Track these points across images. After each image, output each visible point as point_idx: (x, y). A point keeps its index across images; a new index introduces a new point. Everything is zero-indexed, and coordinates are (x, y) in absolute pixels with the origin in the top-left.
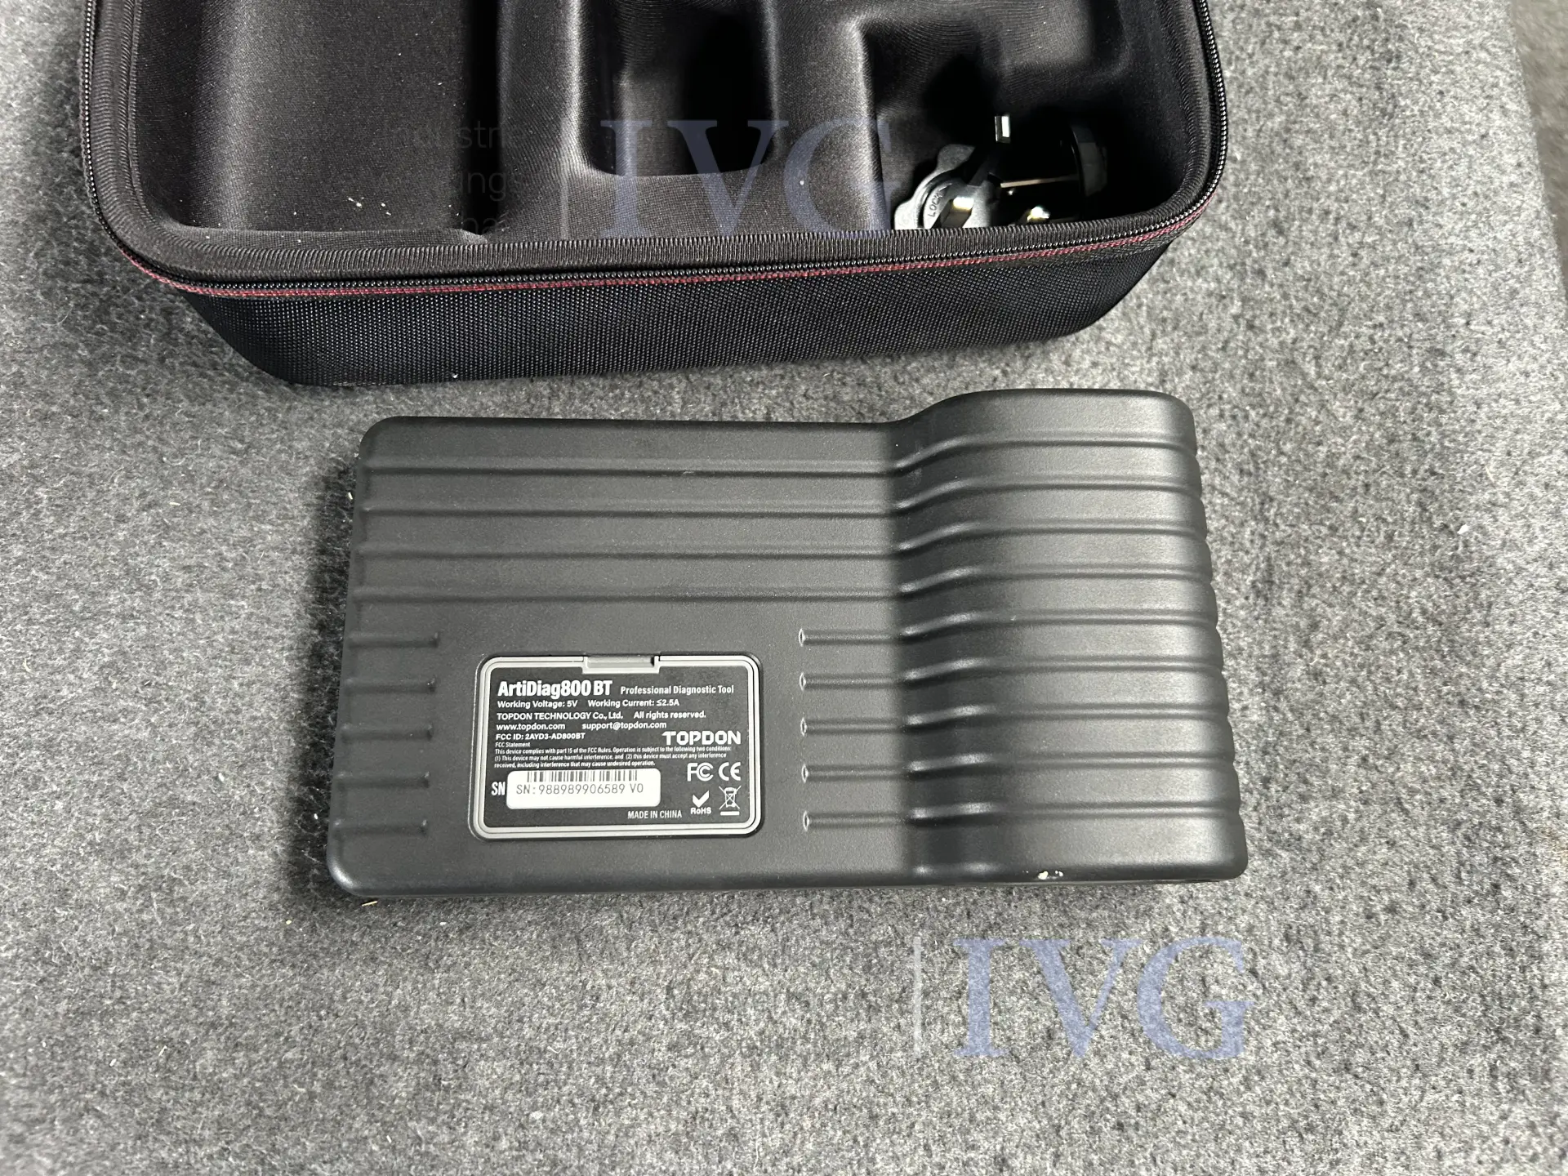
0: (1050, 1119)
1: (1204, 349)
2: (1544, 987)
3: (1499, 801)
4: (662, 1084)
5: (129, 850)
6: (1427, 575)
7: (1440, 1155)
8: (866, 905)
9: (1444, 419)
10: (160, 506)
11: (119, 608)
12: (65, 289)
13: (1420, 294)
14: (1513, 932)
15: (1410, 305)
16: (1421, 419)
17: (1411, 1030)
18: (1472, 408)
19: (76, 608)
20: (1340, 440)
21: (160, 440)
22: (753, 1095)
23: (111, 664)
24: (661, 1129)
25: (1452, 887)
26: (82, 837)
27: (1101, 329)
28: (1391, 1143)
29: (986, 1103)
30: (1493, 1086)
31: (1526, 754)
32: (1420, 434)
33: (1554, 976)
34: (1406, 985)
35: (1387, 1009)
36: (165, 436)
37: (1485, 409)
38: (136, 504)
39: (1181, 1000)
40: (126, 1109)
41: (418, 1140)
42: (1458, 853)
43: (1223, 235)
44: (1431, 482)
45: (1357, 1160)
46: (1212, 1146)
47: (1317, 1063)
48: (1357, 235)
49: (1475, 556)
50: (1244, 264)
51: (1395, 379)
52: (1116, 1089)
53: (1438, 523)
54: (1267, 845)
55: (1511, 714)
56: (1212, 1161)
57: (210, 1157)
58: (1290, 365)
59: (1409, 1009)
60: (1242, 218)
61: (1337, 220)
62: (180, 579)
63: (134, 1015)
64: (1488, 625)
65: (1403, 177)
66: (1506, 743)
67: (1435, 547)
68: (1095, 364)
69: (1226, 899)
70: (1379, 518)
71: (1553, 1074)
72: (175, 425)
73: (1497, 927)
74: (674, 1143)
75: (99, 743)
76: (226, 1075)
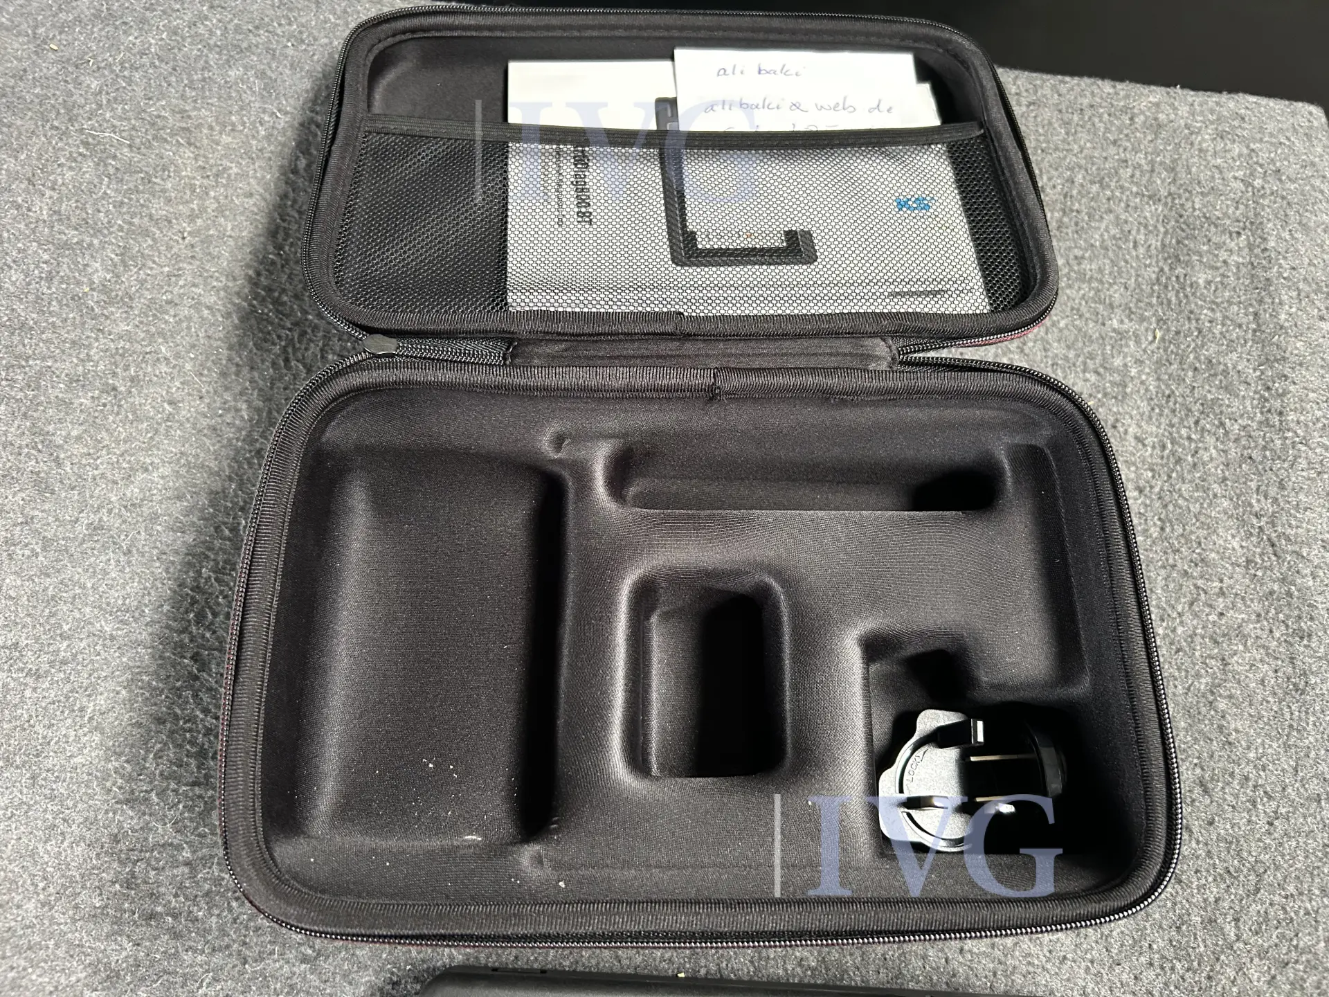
12: (177, 791)
15: (1317, 880)
21: (244, 943)
36: (248, 940)
48: (1273, 804)
51: (1303, 951)
58: (1212, 923)
61: (1256, 787)
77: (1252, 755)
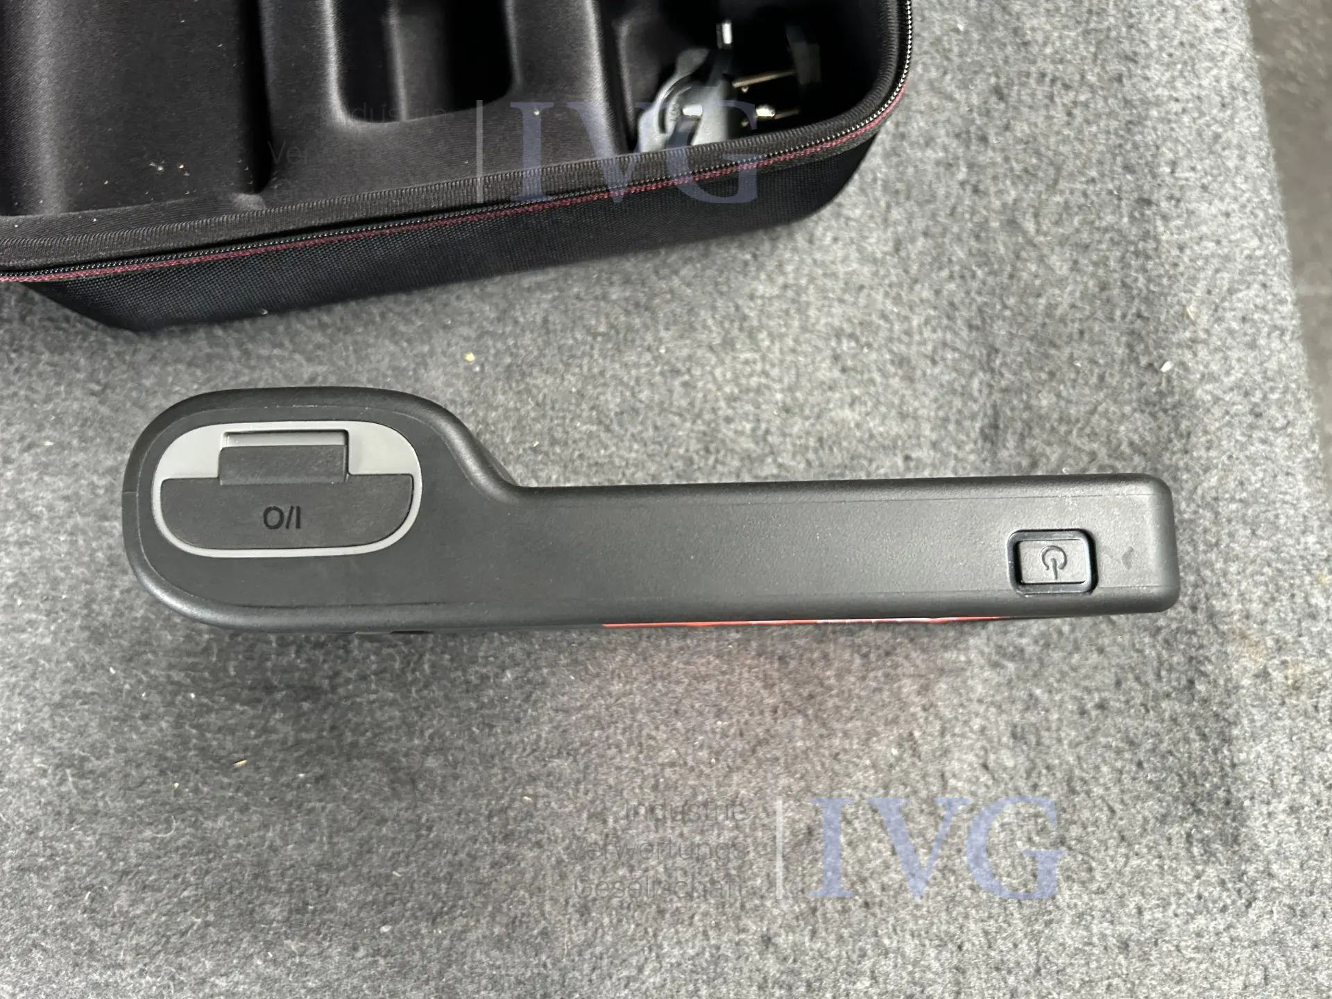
0: (808, 903)
1: (934, 216)
2: (1234, 766)
3: (1194, 609)
4: (487, 896)
5: (46, 736)
6: (1135, 410)
7: (1140, 911)
8: (653, 733)
9: (1150, 265)
10: (38, 446)
11: (15, 537)
13: (1129, 147)
14: (1206, 720)
15: (1119, 159)
16: (1129, 266)
17: (1118, 807)
18: (1175, 252)
20: (1057, 292)
21: (30, 389)
22: (562, 900)
23: (16, 584)
24: (488, 933)
25: (1153, 685)
26: (8, 728)
27: (840, 205)
28: (1098, 904)
29: (755, 893)
30: (1189, 850)
31: (1219, 565)
32: (1128, 281)
33: (1243, 756)
34: (1114, 769)
35: (1098, 791)
36: (33, 385)
37: (1188, 252)
38: (18, 446)
39: (924, 794)
40: (65, 943)
41: (292, 955)
42: (1159, 656)
43: (950, 105)
44: (1138, 324)
45: (1068, 919)
46: (944, 915)
47: (1036, 839)
48: (1072, 94)
49: (1177, 390)
50: (968, 132)
51: (1106, 230)
52: (867, 874)
53: (1144, 361)
54: (995, 658)
55: (1206, 531)
56: (944, 928)
57: (132, 977)
58: (1012, 224)
59: (1115, 790)
60: (966, 87)
61: (1053, 81)
62: (62, 507)
63: (62, 868)
64: (1186, 452)
65: (1113, 34)
66: (1201, 557)
67: (1141, 385)
68: (835, 240)
69: (962, 705)
70: (1093, 361)
71: (1241, 838)
72: (40, 375)
73: (1193, 716)
74: (499, 943)
75: (13, 651)
76: (138, 912)
77: (1048, 50)
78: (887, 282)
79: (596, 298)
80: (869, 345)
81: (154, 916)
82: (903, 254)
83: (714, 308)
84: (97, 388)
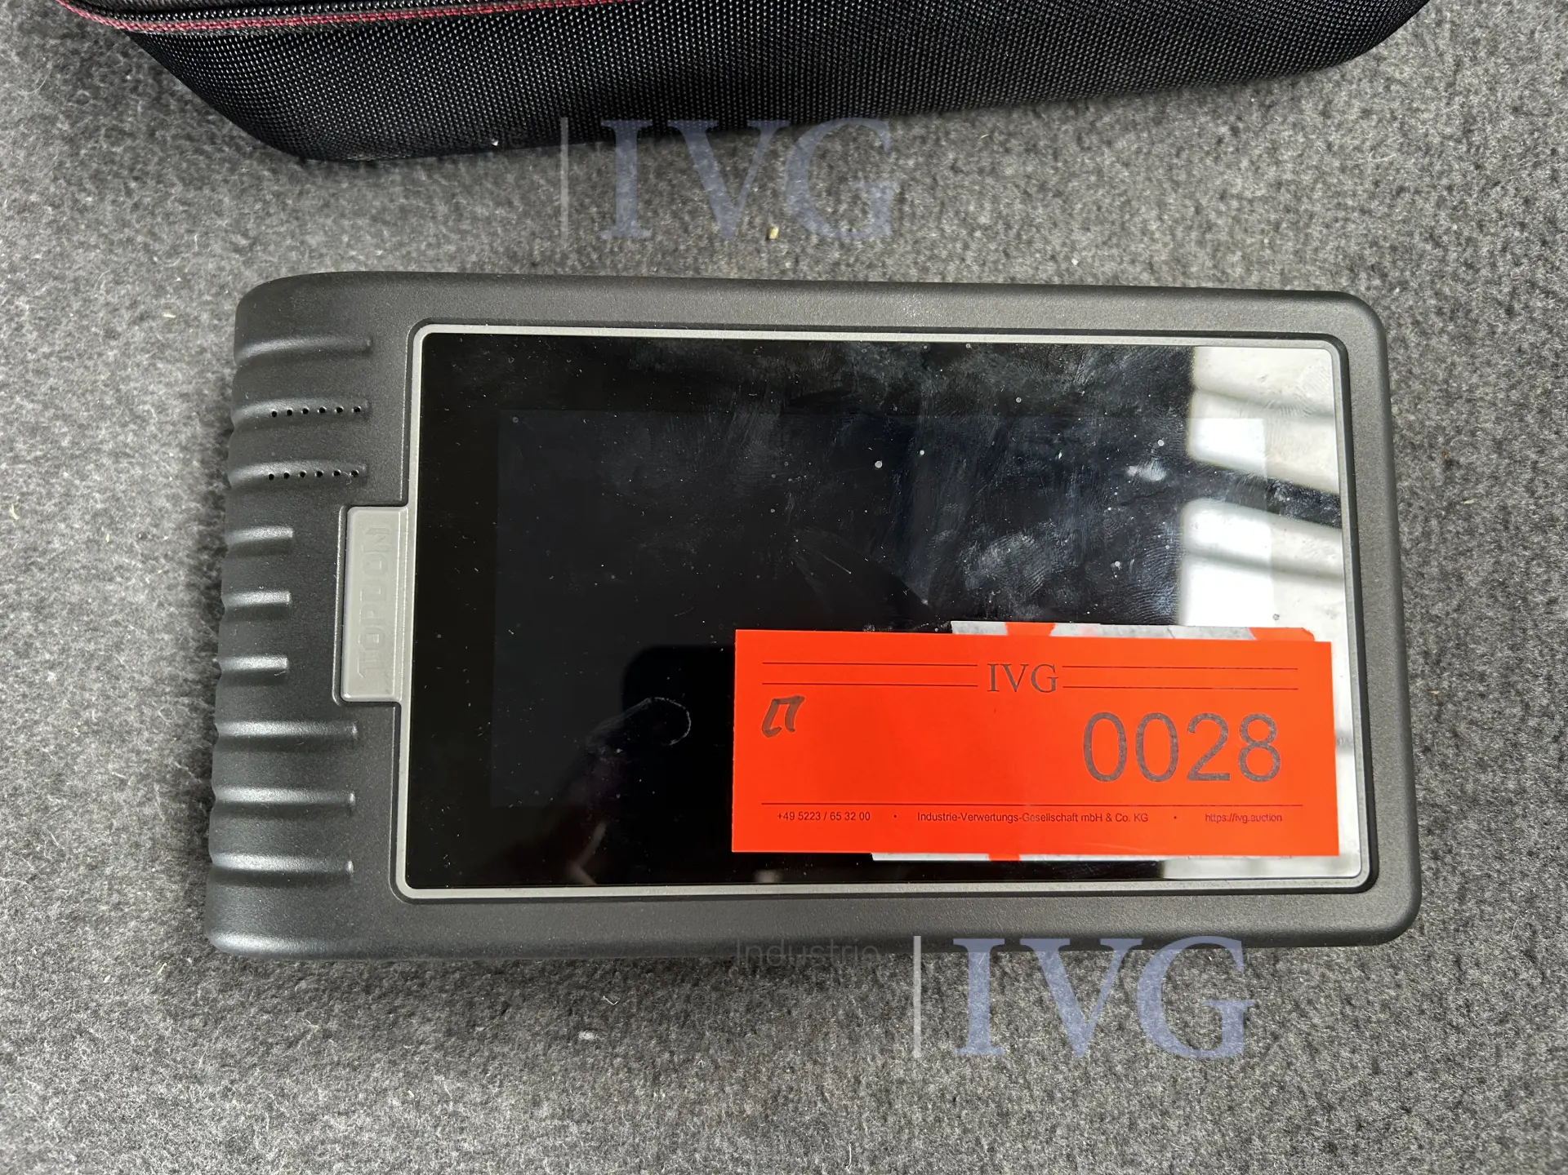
4: (737, 1053)
5: (128, 732)
10: (154, 318)
11: (111, 445)
12: (42, 48)
19: (65, 443)
21: (152, 234)
22: (851, 1075)
23: (104, 513)
24: (735, 1109)
26: (77, 715)
27: (1379, 59)
29: (1152, 1106)
36: (156, 230)
38: (127, 315)
40: (122, 1034)
41: (444, 1099)
52: (1330, 1098)
57: (212, 1097)
62: (177, 408)
63: (133, 924)
68: (1366, 113)
69: (1500, 857)
72: (167, 215)
74: (750, 1127)
75: (95, 606)
76: (231, 1002)
78: (1445, 181)
79: (981, 171)
80: (1404, 285)
81: (253, 1011)
82: (1476, 138)
83: (1161, 205)
84: (244, 242)
